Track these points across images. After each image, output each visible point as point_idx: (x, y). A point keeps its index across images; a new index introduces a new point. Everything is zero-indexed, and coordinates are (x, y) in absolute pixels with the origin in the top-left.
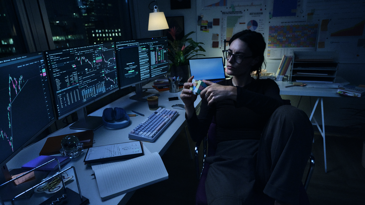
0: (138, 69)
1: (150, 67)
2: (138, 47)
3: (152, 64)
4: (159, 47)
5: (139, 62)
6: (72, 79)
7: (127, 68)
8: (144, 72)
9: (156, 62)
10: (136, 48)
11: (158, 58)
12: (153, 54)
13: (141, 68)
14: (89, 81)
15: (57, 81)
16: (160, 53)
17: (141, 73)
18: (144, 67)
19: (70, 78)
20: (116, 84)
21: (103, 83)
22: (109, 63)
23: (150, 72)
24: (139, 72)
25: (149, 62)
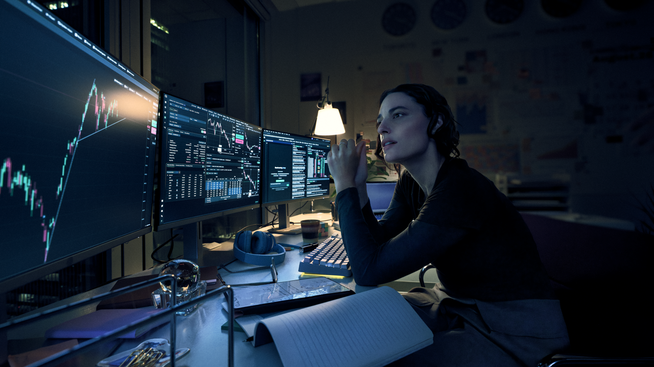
0: (289, 179)
1: (305, 180)
2: (292, 146)
3: (309, 176)
4: (320, 154)
5: (291, 170)
6: (196, 152)
7: (275, 175)
8: (297, 186)
9: (314, 174)
10: (289, 147)
11: (317, 169)
12: (311, 160)
13: (293, 179)
14: (221, 168)
15: (171, 144)
16: (321, 161)
17: (293, 186)
18: (298, 178)
19: (193, 148)
20: (256, 190)
21: (240, 180)
22: (252, 151)
23: (305, 188)
24: (291, 185)
25: (306, 171)
